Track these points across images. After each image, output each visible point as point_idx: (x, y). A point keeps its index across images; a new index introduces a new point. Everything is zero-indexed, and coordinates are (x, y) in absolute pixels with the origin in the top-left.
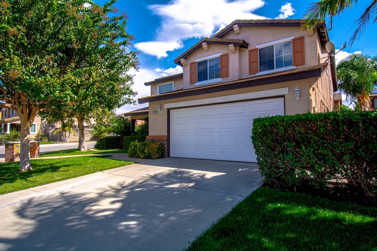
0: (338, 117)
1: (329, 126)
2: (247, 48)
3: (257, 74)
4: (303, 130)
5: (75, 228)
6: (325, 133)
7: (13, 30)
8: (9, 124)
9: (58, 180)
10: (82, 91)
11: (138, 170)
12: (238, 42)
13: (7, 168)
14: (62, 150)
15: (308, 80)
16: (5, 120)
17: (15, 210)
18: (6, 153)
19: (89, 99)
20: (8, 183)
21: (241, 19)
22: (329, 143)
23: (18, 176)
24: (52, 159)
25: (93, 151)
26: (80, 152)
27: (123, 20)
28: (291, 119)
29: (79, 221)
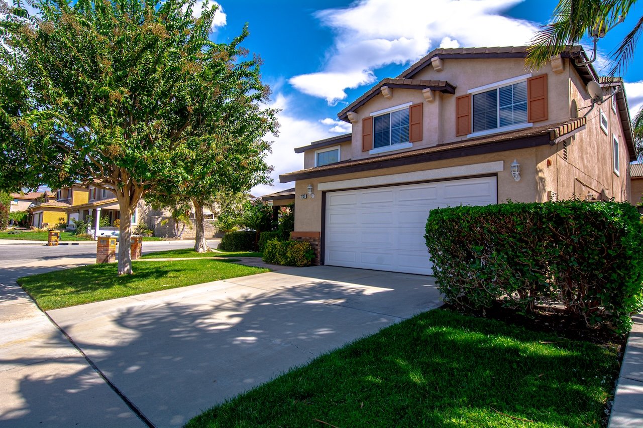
0: (540, 210)
1: (529, 223)
2: (454, 94)
3: (469, 136)
4: (493, 227)
5: (183, 339)
6: (524, 233)
7: (115, 94)
8: (100, 209)
9: (165, 288)
10: (198, 169)
11: (273, 280)
12: (437, 85)
13: (100, 271)
14: (173, 249)
15: (535, 150)
16: (95, 204)
17: (113, 319)
18: (98, 251)
19: (207, 178)
20: (103, 288)
21: (445, 48)
22: (530, 248)
23: (115, 281)
24: (159, 262)
25: (215, 253)
26: (197, 253)
27: (255, 66)
28: (478, 212)
29: (188, 333)
